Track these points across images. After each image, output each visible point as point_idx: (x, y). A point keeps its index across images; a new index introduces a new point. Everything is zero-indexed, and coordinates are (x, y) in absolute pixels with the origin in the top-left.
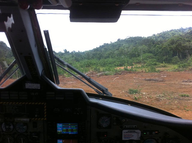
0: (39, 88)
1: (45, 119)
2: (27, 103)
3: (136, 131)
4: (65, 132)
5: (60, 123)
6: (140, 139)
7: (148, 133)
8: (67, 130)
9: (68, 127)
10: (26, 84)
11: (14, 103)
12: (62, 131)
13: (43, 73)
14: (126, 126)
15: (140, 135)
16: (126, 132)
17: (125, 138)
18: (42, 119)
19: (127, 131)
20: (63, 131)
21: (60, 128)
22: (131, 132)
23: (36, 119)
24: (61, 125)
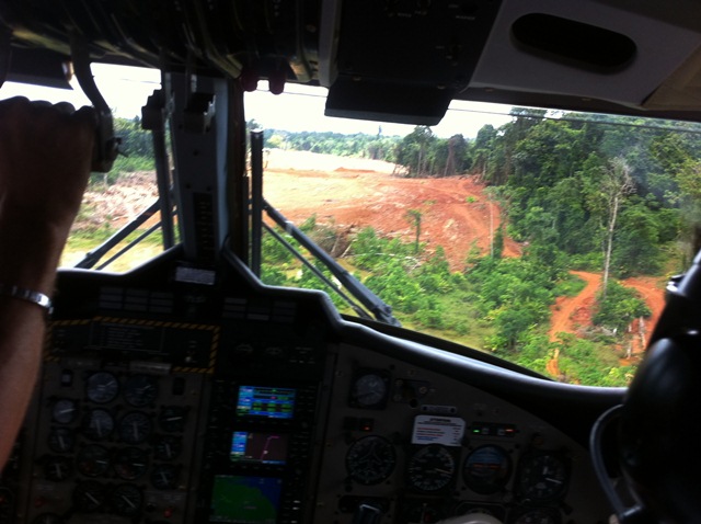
0: (211, 284)
1: (211, 371)
2: (167, 325)
3: (454, 420)
4: (257, 412)
5: (249, 384)
6: (459, 445)
7: (485, 430)
8: (265, 407)
9: (269, 398)
10: (178, 268)
11: (133, 322)
12: (249, 408)
14: (428, 406)
15: (461, 432)
16: (426, 423)
17: (420, 438)
18: (202, 371)
19: (427, 418)
20: (253, 407)
21: (246, 399)
22: (438, 422)
23: (186, 369)
24: (250, 391)
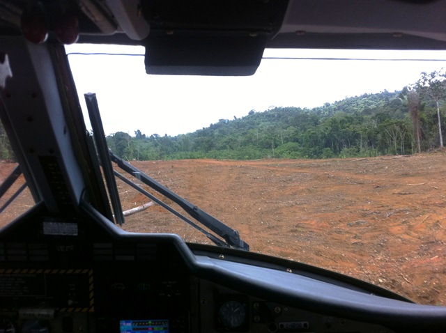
0: (76, 234)
1: (92, 310)
2: (47, 271)
5: (127, 319)
9: (147, 329)
10: (44, 223)
11: (17, 271)
13: (83, 197)
14: (285, 324)
18: (85, 310)
23: (70, 310)
24: (129, 324)
